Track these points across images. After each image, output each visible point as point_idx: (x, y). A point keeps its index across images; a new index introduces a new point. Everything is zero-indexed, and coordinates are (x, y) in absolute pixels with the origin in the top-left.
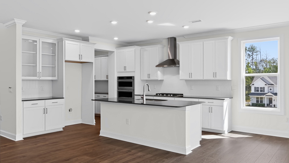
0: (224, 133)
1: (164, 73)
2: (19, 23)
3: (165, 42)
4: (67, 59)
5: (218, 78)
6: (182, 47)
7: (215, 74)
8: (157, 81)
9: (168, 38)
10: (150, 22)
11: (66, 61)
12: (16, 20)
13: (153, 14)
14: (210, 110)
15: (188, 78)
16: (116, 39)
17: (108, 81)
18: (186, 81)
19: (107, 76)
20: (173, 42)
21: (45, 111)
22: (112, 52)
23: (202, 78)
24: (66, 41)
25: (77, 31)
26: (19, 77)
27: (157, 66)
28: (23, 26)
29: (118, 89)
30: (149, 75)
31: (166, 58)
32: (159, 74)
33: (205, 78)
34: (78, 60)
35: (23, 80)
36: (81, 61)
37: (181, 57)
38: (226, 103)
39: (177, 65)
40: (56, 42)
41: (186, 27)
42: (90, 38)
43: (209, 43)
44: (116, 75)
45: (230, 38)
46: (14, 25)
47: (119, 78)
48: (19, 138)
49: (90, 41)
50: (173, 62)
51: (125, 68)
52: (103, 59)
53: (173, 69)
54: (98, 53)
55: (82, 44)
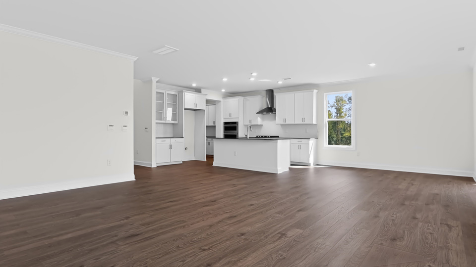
0: (310, 165)
1: (263, 119)
2: (155, 80)
3: (264, 93)
4: (186, 107)
5: (306, 122)
6: (278, 97)
7: (303, 120)
8: (257, 125)
9: (267, 90)
10: (252, 79)
11: (185, 109)
12: (153, 78)
13: (254, 74)
14: (300, 147)
15: (283, 123)
16: (223, 90)
17: (215, 126)
18: (282, 125)
19: (214, 122)
20: (271, 93)
21: (171, 147)
22: (219, 101)
23: (293, 123)
24: (185, 93)
25: (194, 85)
26: (154, 121)
27: (257, 113)
28: (157, 82)
29: (224, 132)
30: (250, 121)
31: (265, 107)
32: (259, 120)
33: (296, 123)
34: (194, 108)
35: (156, 123)
36: (196, 108)
37: (277, 106)
38: (312, 142)
39: (274, 113)
40: (177, 94)
41: (280, 83)
42: (202, 90)
43: (299, 95)
44: (223, 121)
45: (315, 91)
46: (151, 81)
47: (225, 123)
48: (154, 165)
49: (202, 92)
50: (270, 110)
51: (230, 115)
52: (211, 107)
53: (270, 115)
54: (208, 102)
55: (197, 95)
